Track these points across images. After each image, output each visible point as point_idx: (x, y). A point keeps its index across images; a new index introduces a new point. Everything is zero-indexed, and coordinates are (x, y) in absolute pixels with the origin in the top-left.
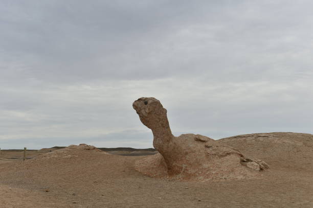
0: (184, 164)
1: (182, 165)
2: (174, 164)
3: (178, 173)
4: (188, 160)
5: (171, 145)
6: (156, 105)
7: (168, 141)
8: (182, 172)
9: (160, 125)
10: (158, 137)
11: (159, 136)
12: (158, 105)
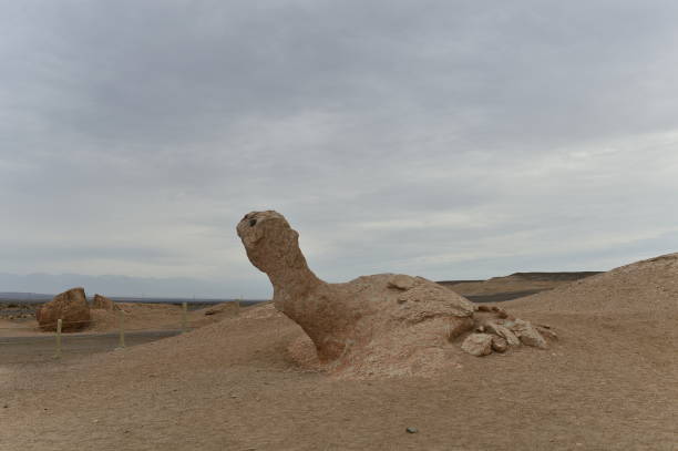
0: (351, 338)
1: (344, 340)
2: (326, 339)
3: (335, 356)
4: (359, 332)
5: (312, 303)
6: (273, 224)
7: (303, 294)
8: (342, 355)
9: (284, 264)
10: (281, 288)
11: (283, 286)
12: (277, 224)
